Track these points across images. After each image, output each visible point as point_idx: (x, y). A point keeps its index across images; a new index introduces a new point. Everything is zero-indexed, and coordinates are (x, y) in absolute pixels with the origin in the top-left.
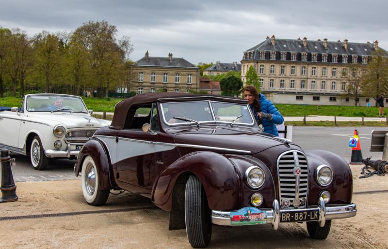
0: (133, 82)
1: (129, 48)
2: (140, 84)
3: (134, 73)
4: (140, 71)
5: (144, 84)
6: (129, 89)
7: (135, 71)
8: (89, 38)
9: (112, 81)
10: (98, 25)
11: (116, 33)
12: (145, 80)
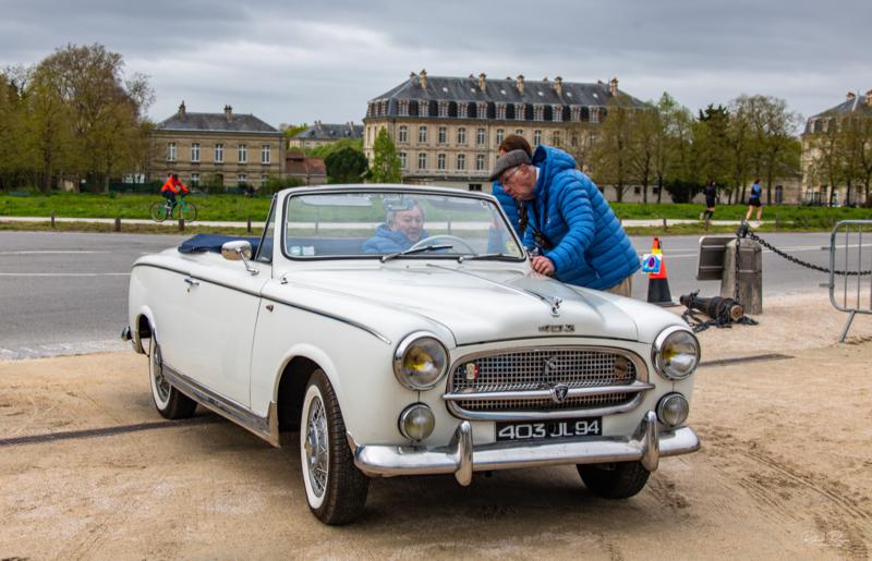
0: (156, 161)
1: (147, 97)
2: (171, 166)
3: (158, 145)
4: (169, 140)
5: (178, 165)
6: (148, 175)
7: (159, 140)
8: (68, 78)
9: (116, 160)
10: (85, 53)
11: (122, 67)
12: (180, 159)
